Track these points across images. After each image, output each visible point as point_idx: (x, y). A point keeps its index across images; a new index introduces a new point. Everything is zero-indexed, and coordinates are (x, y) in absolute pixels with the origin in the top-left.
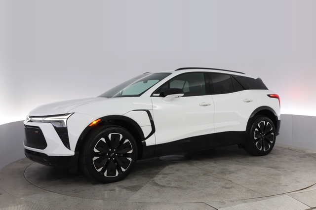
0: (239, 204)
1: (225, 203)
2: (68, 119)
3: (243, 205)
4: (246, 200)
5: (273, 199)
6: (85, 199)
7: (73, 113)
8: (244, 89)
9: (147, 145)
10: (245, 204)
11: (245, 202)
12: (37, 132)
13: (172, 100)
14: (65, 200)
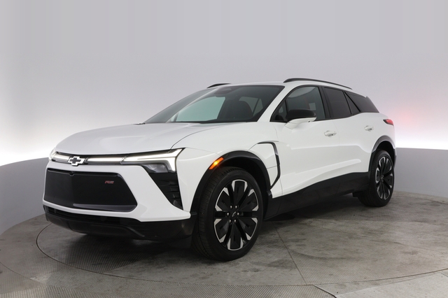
0: (367, 287)
1: (345, 286)
2: (176, 157)
3: (373, 288)
4: (377, 282)
5: (419, 280)
6: (131, 280)
7: (183, 149)
8: (360, 111)
9: (273, 197)
10: (377, 287)
11: (376, 284)
12: (112, 182)
13: (297, 127)
14: (100, 281)
